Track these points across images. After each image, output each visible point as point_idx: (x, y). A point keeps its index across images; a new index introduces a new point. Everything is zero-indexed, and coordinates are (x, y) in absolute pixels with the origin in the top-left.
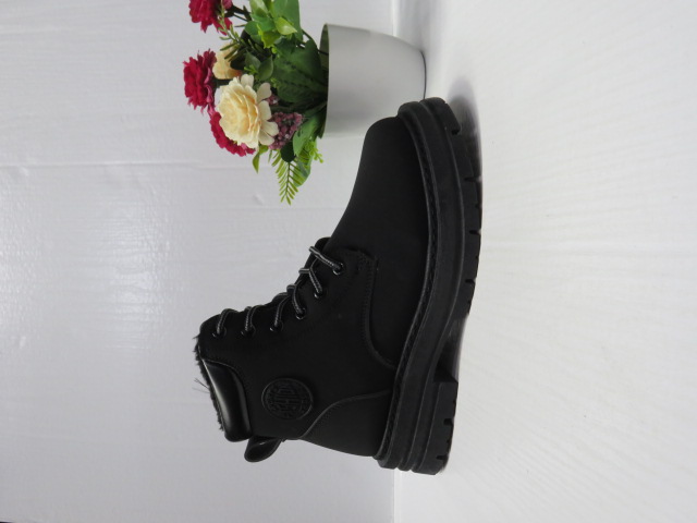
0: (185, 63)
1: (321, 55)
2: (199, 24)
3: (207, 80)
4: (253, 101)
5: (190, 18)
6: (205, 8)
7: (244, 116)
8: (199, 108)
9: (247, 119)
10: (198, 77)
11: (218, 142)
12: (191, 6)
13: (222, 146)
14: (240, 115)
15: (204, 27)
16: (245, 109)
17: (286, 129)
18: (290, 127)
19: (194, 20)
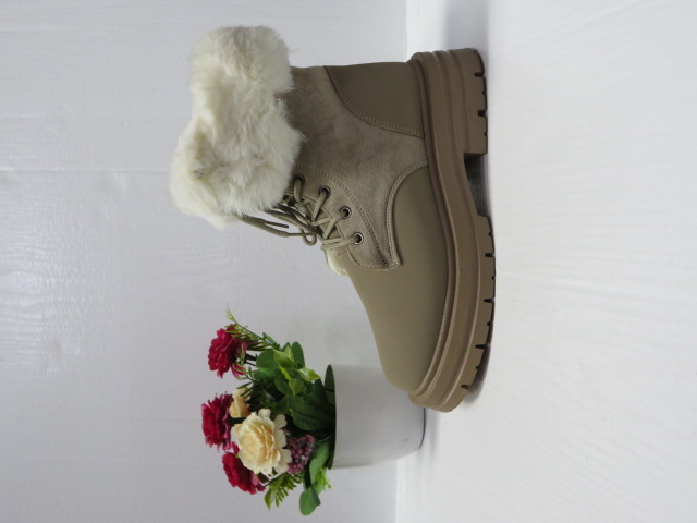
0: (204, 405)
1: (328, 393)
2: (216, 372)
3: (226, 417)
4: (270, 432)
5: (208, 366)
6: (223, 357)
7: (262, 445)
8: (215, 446)
9: (265, 448)
10: (217, 416)
11: (230, 480)
12: (209, 357)
13: (234, 484)
14: (259, 445)
15: (221, 373)
16: (262, 438)
17: (301, 452)
18: (304, 448)
19: (212, 368)
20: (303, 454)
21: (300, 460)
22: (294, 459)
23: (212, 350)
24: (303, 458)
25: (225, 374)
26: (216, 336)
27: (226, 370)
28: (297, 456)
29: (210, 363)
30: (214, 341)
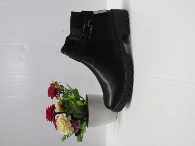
0: (46, 109)
2: (50, 97)
3: (53, 114)
4: (66, 122)
5: (48, 96)
6: (52, 93)
8: (50, 121)
10: (50, 113)
14: (62, 126)
16: (64, 124)
17: (76, 126)
18: (77, 124)
19: (49, 96)
20: (77, 126)
21: (76, 128)
22: (74, 128)
23: (49, 91)
24: (77, 127)
25: (53, 98)
26: (50, 86)
27: (54, 97)
28: (75, 127)
29: (48, 95)
30: (49, 88)
